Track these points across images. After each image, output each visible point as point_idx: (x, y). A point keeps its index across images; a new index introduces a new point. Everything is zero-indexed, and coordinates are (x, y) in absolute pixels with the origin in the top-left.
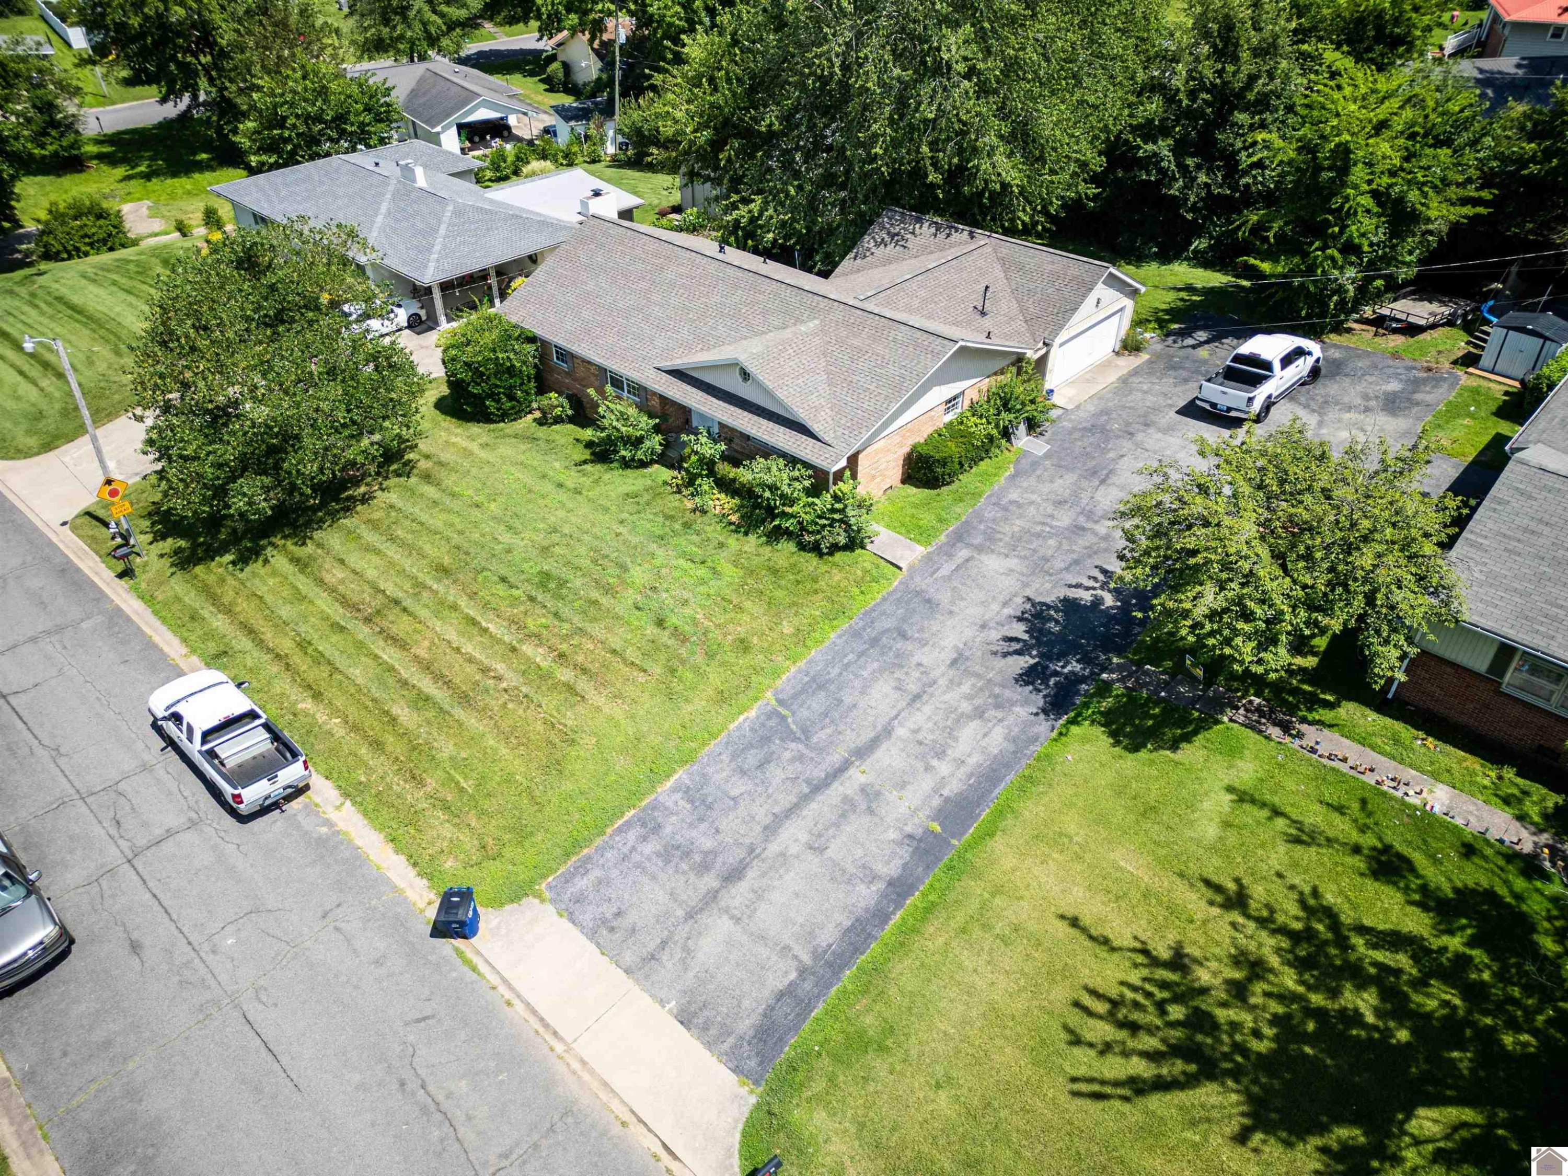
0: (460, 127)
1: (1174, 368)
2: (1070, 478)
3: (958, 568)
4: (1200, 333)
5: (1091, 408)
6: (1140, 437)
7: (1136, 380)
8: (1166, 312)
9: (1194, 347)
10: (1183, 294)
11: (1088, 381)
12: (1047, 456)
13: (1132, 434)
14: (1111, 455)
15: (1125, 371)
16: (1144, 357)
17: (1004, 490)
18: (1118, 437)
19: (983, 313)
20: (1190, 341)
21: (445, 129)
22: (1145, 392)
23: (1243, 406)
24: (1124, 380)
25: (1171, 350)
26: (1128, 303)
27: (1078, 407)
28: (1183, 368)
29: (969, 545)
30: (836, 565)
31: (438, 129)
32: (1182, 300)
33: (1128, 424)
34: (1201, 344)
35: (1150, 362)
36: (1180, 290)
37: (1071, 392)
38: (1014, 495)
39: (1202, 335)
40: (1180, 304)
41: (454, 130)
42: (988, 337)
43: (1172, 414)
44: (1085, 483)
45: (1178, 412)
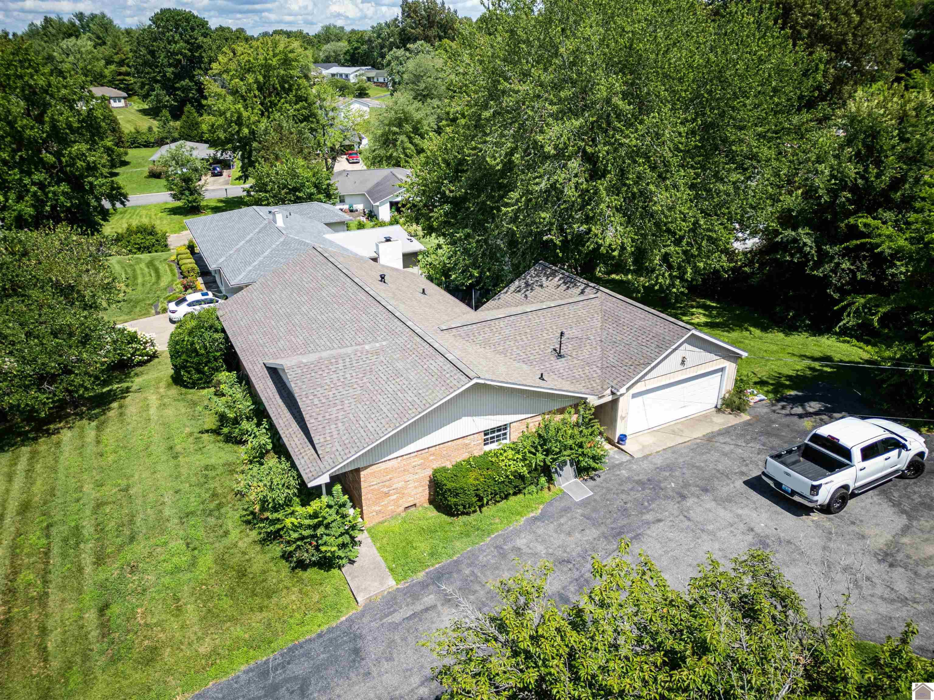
0: (392, 204)
1: (768, 434)
2: (592, 533)
3: (414, 615)
4: (813, 404)
5: (659, 461)
6: (690, 502)
7: (721, 439)
8: (789, 378)
9: (800, 416)
10: (816, 365)
11: (674, 432)
12: (585, 503)
13: (683, 497)
14: (649, 517)
15: (716, 429)
16: (745, 417)
17: (517, 533)
18: (667, 497)
19: (560, 356)
20: (799, 410)
21: (382, 204)
22: (725, 454)
23: (807, 492)
24: (710, 438)
25: (774, 416)
26: (731, 368)
27: (646, 457)
28: (777, 436)
29: (439, 591)
30: (300, 581)
31: (378, 204)
32: (813, 369)
33: (686, 485)
34: (808, 415)
35: (747, 424)
36: (814, 359)
37: (648, 440)
38: (521, 542)
39: (814, 406)
40: (808, 372)
41: (388, 205)
42: (542, 378)
43: (739, 484)
44: (602, 544)
45: (746, 483)
